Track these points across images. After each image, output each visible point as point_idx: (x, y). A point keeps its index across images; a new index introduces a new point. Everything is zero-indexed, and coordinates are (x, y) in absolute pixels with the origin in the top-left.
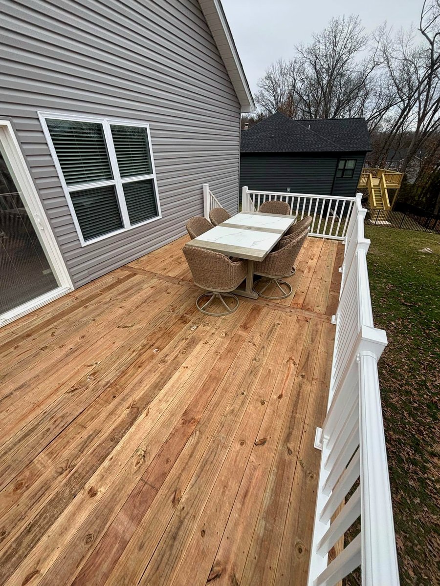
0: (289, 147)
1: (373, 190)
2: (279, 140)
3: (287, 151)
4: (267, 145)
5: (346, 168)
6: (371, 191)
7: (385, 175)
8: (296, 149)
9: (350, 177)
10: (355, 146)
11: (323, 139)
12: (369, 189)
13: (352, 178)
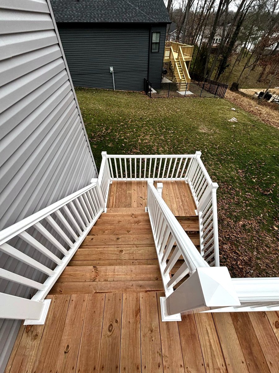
0: (100, 15)
1: (176, 63)
2: (86, 6)
3: (100, 20)
4: (74, 12)
5: (153, 42)
6: (175, 65)
7: (181, 48)
8: (109, 19)
9: (157, 51)
10: (157, 17)
11: (132, 6)
12: (173, 63)
13: (159, 52)
